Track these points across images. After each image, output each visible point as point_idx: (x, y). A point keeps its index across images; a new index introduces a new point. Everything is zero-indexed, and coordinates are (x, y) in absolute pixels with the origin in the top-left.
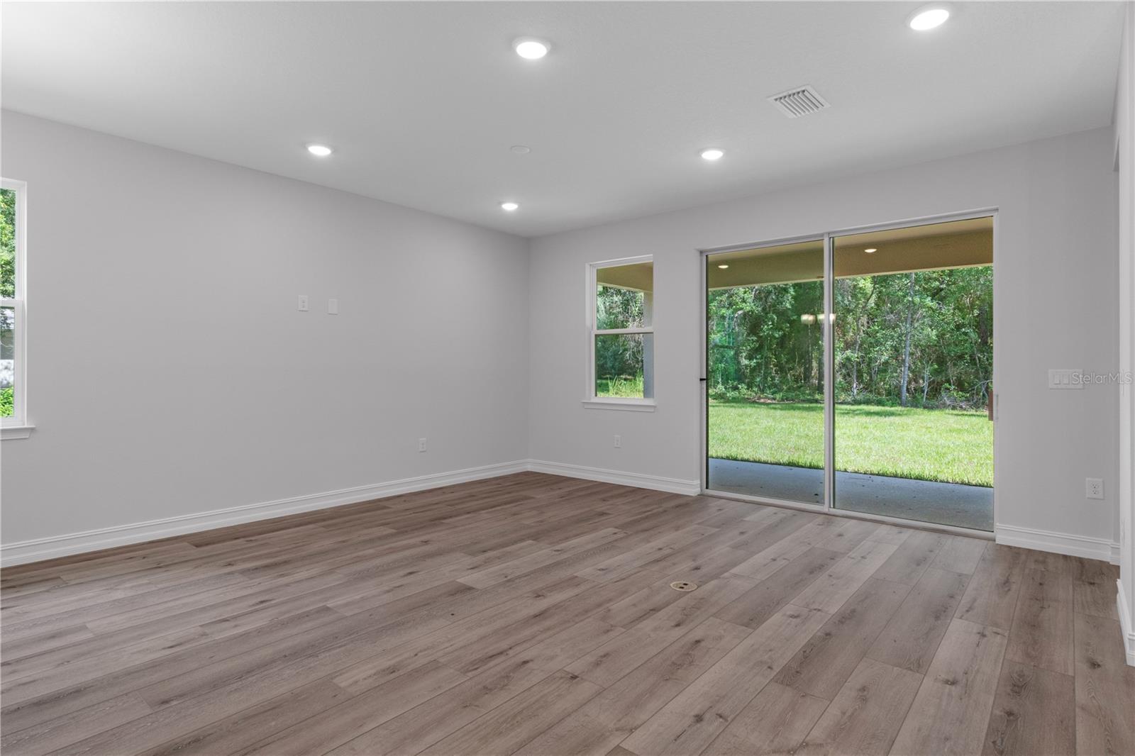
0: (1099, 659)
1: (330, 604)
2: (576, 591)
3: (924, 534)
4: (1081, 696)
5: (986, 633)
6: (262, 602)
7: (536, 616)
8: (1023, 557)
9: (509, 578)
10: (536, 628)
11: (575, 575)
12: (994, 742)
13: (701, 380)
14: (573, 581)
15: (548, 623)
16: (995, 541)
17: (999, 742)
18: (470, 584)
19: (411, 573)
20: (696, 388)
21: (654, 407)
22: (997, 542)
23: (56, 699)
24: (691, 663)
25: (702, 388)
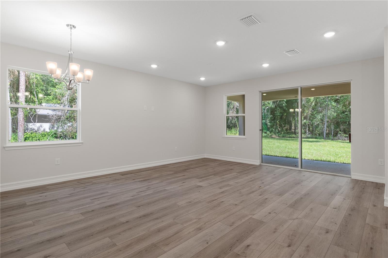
0: (376, 205)
1: (166, 189)
2: (231, 187)
3: (330, 176)
4: (369, 212)
5: (346, 199)
6: (148, 188)
7: (222, 192)
8: (359, 182)
9: (211, 184)
10: (222, 195)
11: (229, 184)
12: (345, 219)
13: (260, 130)
14: (228, 185)
15: (225, 194)
16: (351, 178)
17: (346, 220)
18: (201, 185)
19: (184, 183)
20: (258, 133)
21: (246, 138)
22: (352, 178)
23: (113, 205)
24: (265, 203)
25: (260, 133)
